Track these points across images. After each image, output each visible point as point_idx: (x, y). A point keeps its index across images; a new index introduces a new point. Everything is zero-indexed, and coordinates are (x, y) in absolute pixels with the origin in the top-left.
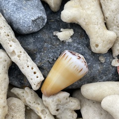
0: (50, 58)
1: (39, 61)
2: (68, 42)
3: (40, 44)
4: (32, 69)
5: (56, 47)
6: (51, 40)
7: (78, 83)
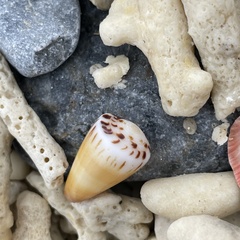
0: (82, 124)
1: (62, 130)
2: (119, 90)
3: (63, 96)
4: (42, 151)
5: (94, 101)
6: (86, 85)
7: (142, 172)
